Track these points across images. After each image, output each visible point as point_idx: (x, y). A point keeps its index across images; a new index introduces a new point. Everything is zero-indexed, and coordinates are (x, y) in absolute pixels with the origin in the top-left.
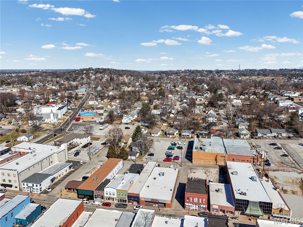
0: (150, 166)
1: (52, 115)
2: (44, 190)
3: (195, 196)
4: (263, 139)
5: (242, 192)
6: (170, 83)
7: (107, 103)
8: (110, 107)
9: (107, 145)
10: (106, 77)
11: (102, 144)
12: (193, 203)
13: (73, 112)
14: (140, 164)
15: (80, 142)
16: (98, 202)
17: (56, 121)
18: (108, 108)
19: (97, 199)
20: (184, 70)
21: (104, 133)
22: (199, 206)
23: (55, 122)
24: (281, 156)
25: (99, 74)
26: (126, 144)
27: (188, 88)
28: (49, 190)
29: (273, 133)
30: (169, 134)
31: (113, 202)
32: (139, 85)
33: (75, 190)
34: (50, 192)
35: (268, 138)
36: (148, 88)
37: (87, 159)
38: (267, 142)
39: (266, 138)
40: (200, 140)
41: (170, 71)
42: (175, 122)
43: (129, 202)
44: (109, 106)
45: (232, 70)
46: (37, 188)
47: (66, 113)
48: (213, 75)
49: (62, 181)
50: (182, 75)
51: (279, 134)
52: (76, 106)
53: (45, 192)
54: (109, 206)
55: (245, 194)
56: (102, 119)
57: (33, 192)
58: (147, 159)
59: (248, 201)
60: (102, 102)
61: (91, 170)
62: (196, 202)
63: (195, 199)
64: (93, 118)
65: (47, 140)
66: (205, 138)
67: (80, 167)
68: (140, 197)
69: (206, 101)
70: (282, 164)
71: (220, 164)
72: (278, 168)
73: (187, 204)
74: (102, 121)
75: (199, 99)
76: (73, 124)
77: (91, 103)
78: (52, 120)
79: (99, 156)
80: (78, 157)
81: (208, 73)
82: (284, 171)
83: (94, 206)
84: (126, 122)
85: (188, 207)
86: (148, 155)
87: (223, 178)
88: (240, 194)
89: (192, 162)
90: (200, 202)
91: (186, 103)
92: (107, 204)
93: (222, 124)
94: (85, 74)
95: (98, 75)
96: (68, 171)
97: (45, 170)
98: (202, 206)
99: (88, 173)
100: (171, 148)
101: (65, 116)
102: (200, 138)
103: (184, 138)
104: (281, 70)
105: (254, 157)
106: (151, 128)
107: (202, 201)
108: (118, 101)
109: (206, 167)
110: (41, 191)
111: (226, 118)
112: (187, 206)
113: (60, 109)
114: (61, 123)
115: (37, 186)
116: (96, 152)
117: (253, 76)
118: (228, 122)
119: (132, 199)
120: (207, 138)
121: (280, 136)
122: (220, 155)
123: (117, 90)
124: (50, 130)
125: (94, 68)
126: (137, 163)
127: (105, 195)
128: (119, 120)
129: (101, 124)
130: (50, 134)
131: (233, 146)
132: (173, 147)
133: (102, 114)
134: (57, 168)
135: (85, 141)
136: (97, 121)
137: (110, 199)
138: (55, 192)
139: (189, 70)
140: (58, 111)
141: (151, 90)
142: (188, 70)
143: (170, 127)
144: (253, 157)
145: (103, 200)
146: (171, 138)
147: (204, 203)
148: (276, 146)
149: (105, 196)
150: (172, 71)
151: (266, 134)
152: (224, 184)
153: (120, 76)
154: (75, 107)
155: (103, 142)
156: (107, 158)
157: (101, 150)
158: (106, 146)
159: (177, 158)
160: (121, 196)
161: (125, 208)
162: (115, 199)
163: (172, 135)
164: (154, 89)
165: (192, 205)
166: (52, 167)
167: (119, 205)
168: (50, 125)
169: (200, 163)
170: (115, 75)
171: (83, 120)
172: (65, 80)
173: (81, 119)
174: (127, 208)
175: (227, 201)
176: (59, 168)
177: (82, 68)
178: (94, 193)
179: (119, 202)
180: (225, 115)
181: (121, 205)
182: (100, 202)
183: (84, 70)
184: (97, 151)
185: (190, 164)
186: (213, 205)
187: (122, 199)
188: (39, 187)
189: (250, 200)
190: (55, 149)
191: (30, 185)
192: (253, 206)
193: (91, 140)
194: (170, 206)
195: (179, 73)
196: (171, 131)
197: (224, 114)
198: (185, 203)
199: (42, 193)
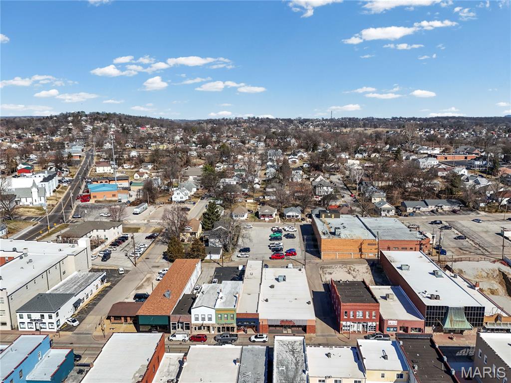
0: (253, 267)
1: (34, 190)
2: (64, 324)
3: (358, 308)
4: (416, 215)
5: (432, 295)
6: (232, 136)
7: (129, 170)
8: (139, 177)
9: (157, 239)
10: (113, 128)
11: (147, 238)
12: (355, 320)
13: (70, 186)
14: (232, 267)
15: (105, 237)
16: (180, 336)
17: (43, 201)
18: (135, 178)
19: (177, 330)
20: (247, 118)
21: (144, 220)
22: (364, 324)
23: (41, 204)
24: (455, 238)
25: (99, 122)
26: (194, 236)
27: (266, 144)
28: (75, 324)
29: (430, 207)
30: (264, 216)
31: (208, 333)
32: (182, 139)
33: (128, 318)
34: (76, 327)
35: (423, 213)
36: (198, 144)
37: (129, 265)
38: (424, 219)
39: (420, 215)
40: (323, 220)
41: (223, 119)
42: (266, 197)
43: (238, 330)
44: (136, 175)
45: (323, 119)
46: (51, 321)
47: (57, 188)
48: (295, 125)
49: (95, 305)
50: (245, 125)
51: (439, 206)
52: (72, 176)
53: (67, 328)
54: (205, 341)
55: (437, 298)
56: (131, 196)
57: (42, 330)
58: (239, 257)
59: (447, 308)
60: (119, 168)
61: (144, 282)
62: (360, 318)
63: (357, 313)
64: (114, 196)
65: (37, 235)
66: (330, 217)
67: (120, 278)
68: (260, 318)
69: (304, 164)
70: (462, 251)
71: (367, 257)
72: (458, 257)
73: (344, 323)
74: (132, 199)
75: (291, 160)
76: (77, 207)
77: (100, 170)
78: (36, 200)
79: (148, 258)
80: (109, 262)
81: (287, 123)
82: (469, 261)
83: (176, 343)
84: (180, 200)
85: (346, 328)
86: (240, 251)
87: (380, 278)
88: (430, 298)
89: (320, 257)
90: (367, 317)
91: (271, 166)
92: (200, 337)
93: (343, 197)
94: (71, 122)
95: (97, 125)
96: (101, 287)
97: (56, 287)
98: (370, 324)
99: (141, 288)
100: (277, 237)
101: (58, 194)
102: (323, 218)
103: (290, 221)
104: (394, 119)
105: (422, 242)
106: (228, 208)
107: (370, 315)
108: (150, 167)
109: (346, 264)
110: (59, 327)
111: (345, 187)
112: (344, 326)
113: (46, 180)
114: (53, 205)
115: (50, 317)
116: (141, 252)
117: (356, 127)
118: (350, 194)
119: (245, 323)
120: (333, 217)
121: (440, 210)
122: (368, 242)
123: (142, 148)
124: (36, 218)
125: (87, 113)
126: (225, 265)
127: (193, 321)
128: (163, 196)
129: (133, 204)
130: (37, 225)
131: (379, 227)
132: (278, 235)
133: (128, 189)
134: (78, 282)
135: (113, 234)
136: (124, 201)
137: (202, 327)
138: (88, 327)
139: (256, 118)
140: (43, 183)
141: (203, 147)
142: (254, 118)
143: (259, 205)
144: (420, 242)
145: (189, 331)
146: (269, 222)
147: (373, 318)
148: (440, 226)
149: (192, 323)
150: (227, 119)
151: (419, 208)
152: (390, 287)
153: (138, 126)
154: (71, 178)
155: (149, 234)
156: (164, 261)
157: (149, 247)
158: (155, 241)
159: (291, 252)
160: (223, 321)
161: (235, 340)
162: (211, 328)
163: (268, 217)
164: (209, 146)
165: (353, 324)
166: (68, 281)
167: (224, 337)
168: (33, 210)
169: (334, 258)
170: (129, 124)
171: (96, 199)
172: (33, 133)
173: (92, 197)
174: (238, 341)
175: (407, 312)
176: (82, 283)
177: (65, 112)
178: (171, 320)
179: (220, 332)
180: (341, 184)
181: (227, 336)
182: (186, 335)
183: (69, 116)
184: (142, 249)
185: (317, 260)
186: (389, 320)
187: (226, 326)
188: (54, 320)
189: (450, 304)
190: (67, 248)
191: (36, 316)
192: (455, 315)
193: (123, 232)
194: (313, 329)
195: (240, 122)
196: (266, 211)
197: (338, 181)
198: (341, 322)
199: (61, 330)
